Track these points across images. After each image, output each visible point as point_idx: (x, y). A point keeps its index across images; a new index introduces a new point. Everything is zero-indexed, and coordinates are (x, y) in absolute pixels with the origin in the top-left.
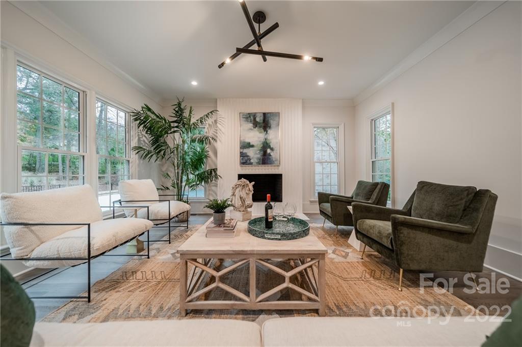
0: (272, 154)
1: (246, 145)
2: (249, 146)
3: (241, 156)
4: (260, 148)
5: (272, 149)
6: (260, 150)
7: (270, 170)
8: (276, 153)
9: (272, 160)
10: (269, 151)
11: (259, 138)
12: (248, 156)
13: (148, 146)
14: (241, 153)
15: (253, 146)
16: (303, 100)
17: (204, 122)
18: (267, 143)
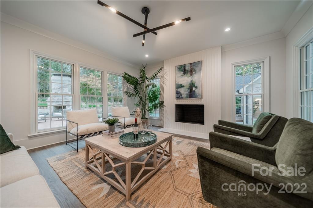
0: (196, 91)
1: (179, 86)
2: (181, 86)
3: (176, 94)
4: (188, 88)
5: (196, 87)
6: (188, 89)
7: (195, 102)
8: (199, 90)
9: (196, 95)
10: (194, 89)
11: (187, 80)
12: (180, 93)
13: (132, 92)
14: (176, 91)
15: (183, 86)
16: (221, 47)
17: (158, 75)
18: (193, 84)
